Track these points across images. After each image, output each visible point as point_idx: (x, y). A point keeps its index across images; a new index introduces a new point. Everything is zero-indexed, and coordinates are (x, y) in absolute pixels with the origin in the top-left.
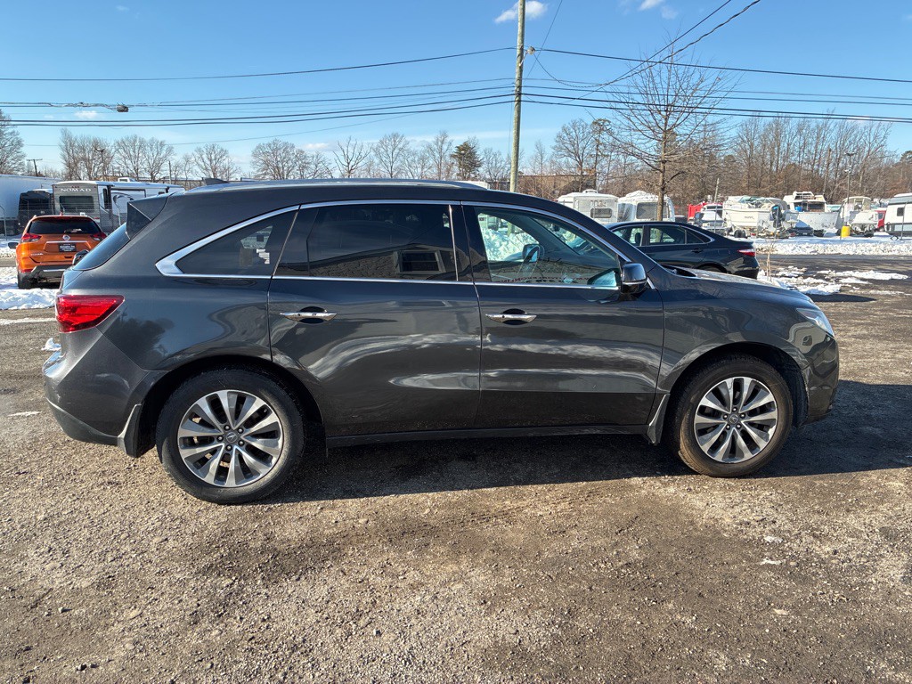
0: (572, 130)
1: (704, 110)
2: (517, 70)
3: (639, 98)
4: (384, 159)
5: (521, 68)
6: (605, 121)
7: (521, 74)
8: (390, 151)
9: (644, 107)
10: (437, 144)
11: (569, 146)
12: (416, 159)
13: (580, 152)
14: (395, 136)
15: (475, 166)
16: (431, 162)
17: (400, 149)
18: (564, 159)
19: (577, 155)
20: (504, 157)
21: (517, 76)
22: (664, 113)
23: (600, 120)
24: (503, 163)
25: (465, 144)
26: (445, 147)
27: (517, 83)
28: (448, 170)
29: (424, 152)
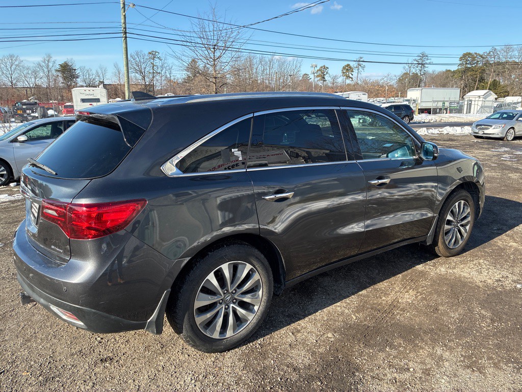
0: (136, 57)
1: (235, 49)
2: (122, 17)
3: (199, 41)
4: (5, 72)
5: (125, 16)
6: (156, 52)
7: (125, 20)
8: (8, 67)
9: (202, 46)
10: (44, 62)
11: (135, 67)
12: (30, 72)
13: (143, 71)
14: (12, 56)
15: (74, 78)
16: (42, 74)
17: (17, 65)
18: (134, 74)
19: (141, 72)
20: (94, 72)
21: (123, 21)
22: (213, 50)
23: (153, 51)
24: (94, 76)
25: (65, 63)
26: (51, 64)
27: (123, 25)
28: (55, 80)
29: (35, 68)
